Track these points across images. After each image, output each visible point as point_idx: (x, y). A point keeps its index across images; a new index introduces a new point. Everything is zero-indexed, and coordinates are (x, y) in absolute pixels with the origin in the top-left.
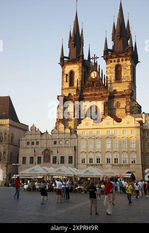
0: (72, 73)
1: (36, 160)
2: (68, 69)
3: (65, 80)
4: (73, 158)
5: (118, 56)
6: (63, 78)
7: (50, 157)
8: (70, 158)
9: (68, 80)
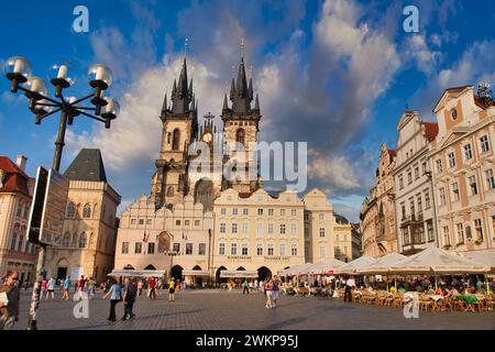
0: (177, 131)
1: (145, 247)
2: (172, 125)
3: (166, 140)
4: (207, 246)
5: (241, 119)
6: (163, 137)
7: (169, 244)
8: (202, 246)
9: (171, 140)
